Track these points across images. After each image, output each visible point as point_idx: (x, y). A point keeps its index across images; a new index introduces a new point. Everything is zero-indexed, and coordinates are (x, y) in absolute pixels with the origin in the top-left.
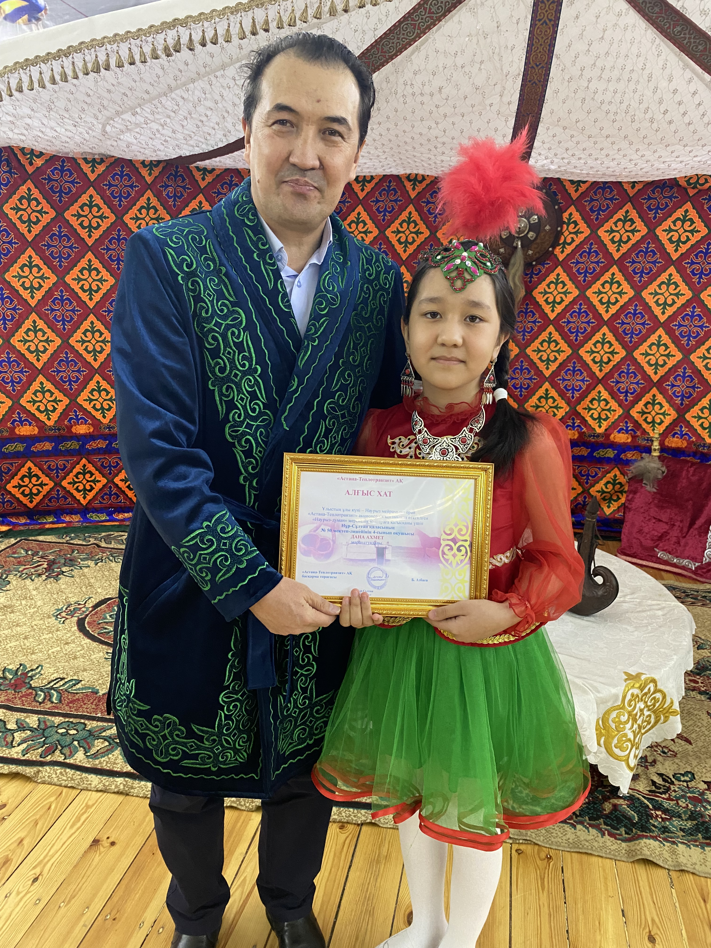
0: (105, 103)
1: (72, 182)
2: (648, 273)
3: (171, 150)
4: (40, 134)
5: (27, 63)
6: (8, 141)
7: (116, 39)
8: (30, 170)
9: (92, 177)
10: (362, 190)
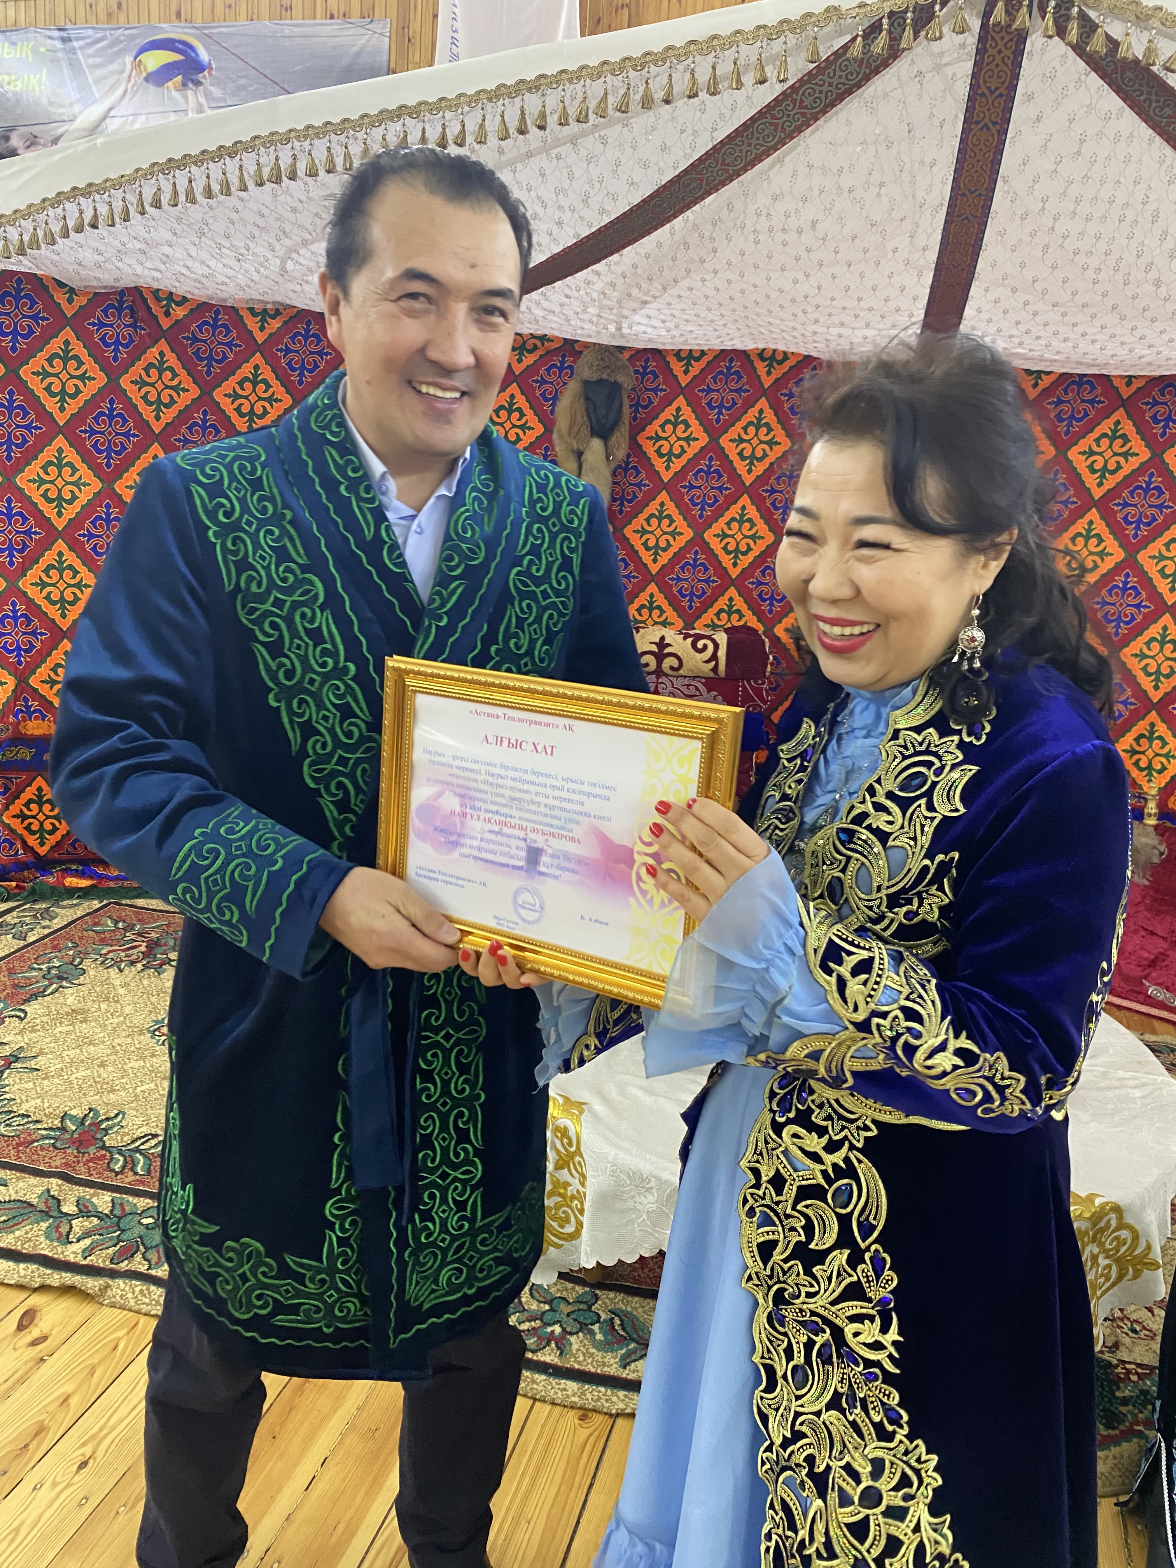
0: (287, 227)
1: (229, 345)
2: (1149, 524)
4: (185, 271)
5: (171, 166)
6: (134, 279)
7: (310, 132)
8: (165, 323)
9: (260, 338)
10: (686, 372)
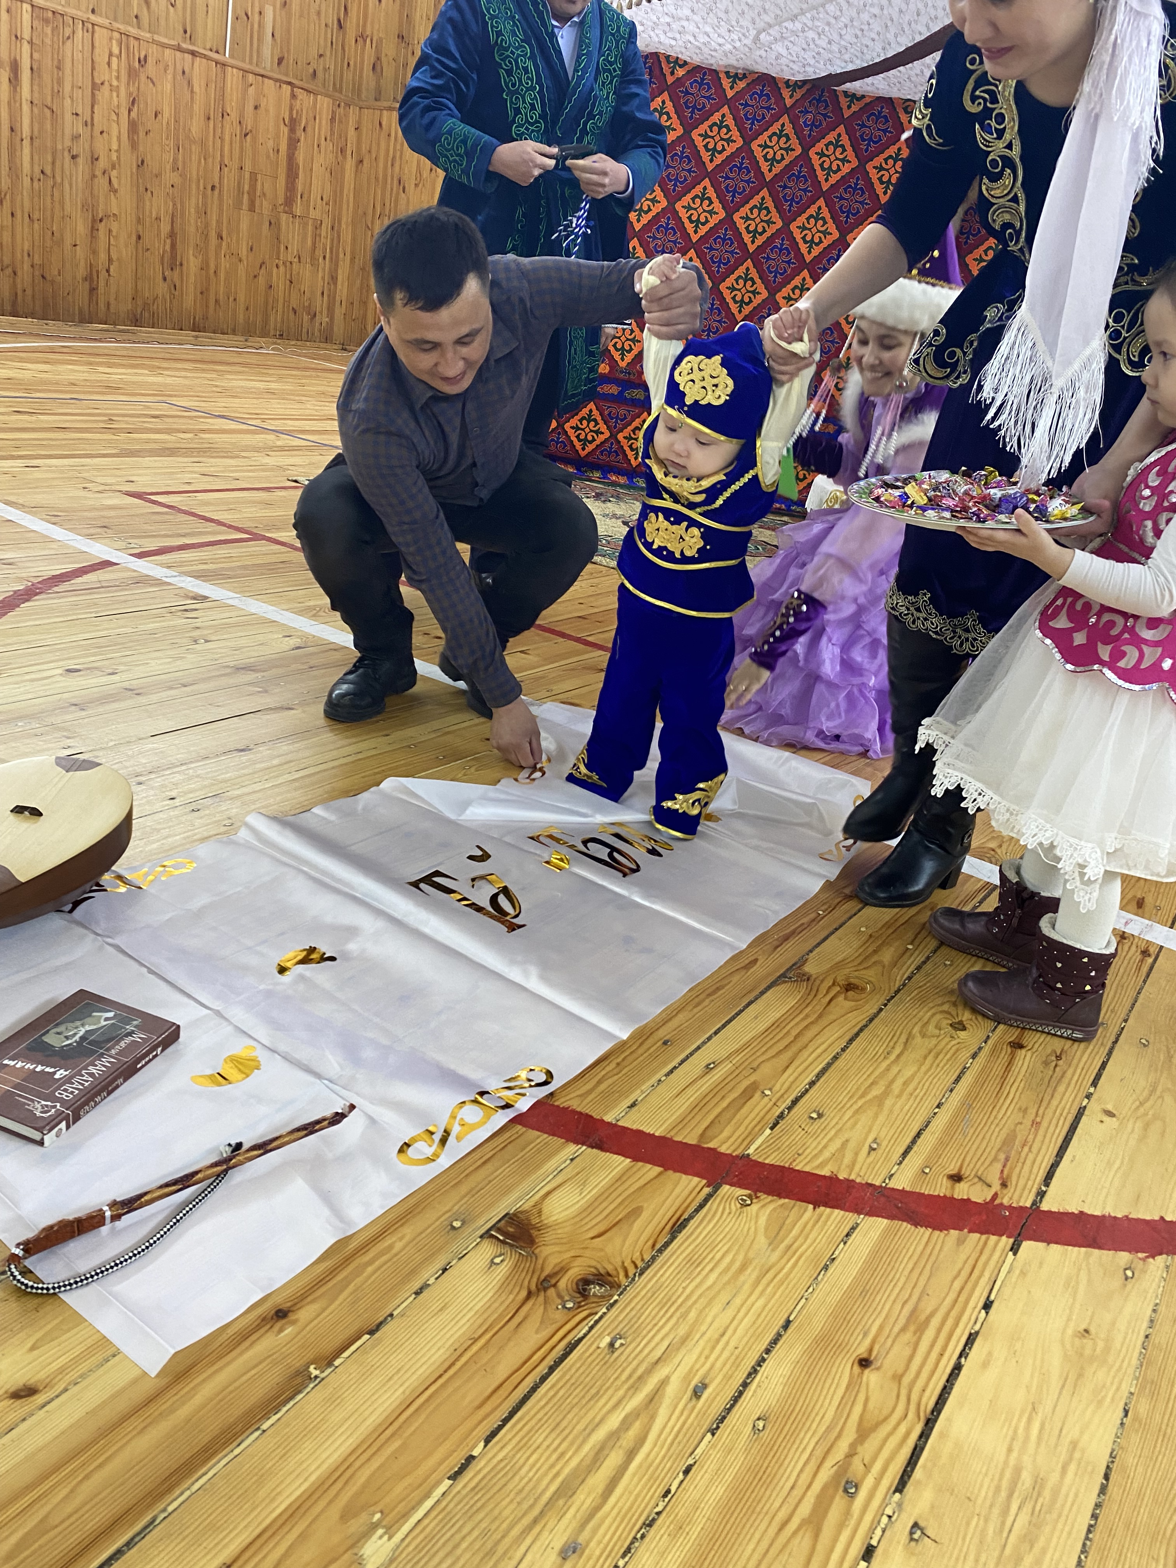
1: (708, 98)
3: (821, 66)
4: (691, 40)
8: (670, 80)
9: (730, 94)
